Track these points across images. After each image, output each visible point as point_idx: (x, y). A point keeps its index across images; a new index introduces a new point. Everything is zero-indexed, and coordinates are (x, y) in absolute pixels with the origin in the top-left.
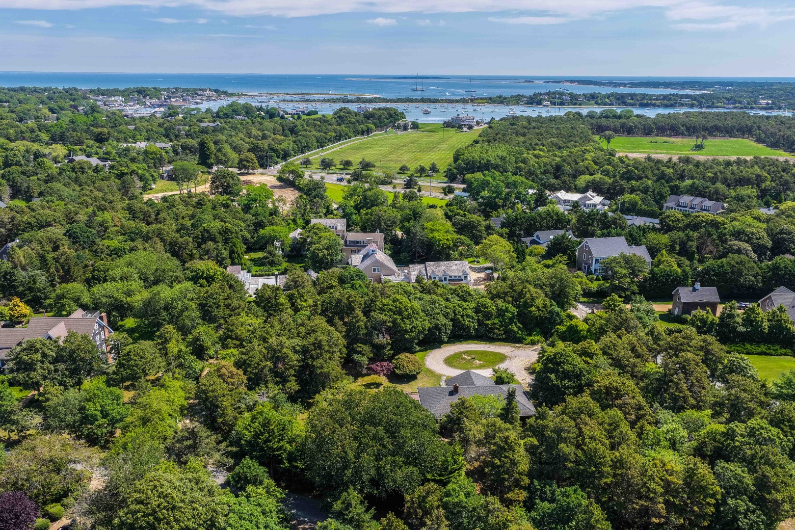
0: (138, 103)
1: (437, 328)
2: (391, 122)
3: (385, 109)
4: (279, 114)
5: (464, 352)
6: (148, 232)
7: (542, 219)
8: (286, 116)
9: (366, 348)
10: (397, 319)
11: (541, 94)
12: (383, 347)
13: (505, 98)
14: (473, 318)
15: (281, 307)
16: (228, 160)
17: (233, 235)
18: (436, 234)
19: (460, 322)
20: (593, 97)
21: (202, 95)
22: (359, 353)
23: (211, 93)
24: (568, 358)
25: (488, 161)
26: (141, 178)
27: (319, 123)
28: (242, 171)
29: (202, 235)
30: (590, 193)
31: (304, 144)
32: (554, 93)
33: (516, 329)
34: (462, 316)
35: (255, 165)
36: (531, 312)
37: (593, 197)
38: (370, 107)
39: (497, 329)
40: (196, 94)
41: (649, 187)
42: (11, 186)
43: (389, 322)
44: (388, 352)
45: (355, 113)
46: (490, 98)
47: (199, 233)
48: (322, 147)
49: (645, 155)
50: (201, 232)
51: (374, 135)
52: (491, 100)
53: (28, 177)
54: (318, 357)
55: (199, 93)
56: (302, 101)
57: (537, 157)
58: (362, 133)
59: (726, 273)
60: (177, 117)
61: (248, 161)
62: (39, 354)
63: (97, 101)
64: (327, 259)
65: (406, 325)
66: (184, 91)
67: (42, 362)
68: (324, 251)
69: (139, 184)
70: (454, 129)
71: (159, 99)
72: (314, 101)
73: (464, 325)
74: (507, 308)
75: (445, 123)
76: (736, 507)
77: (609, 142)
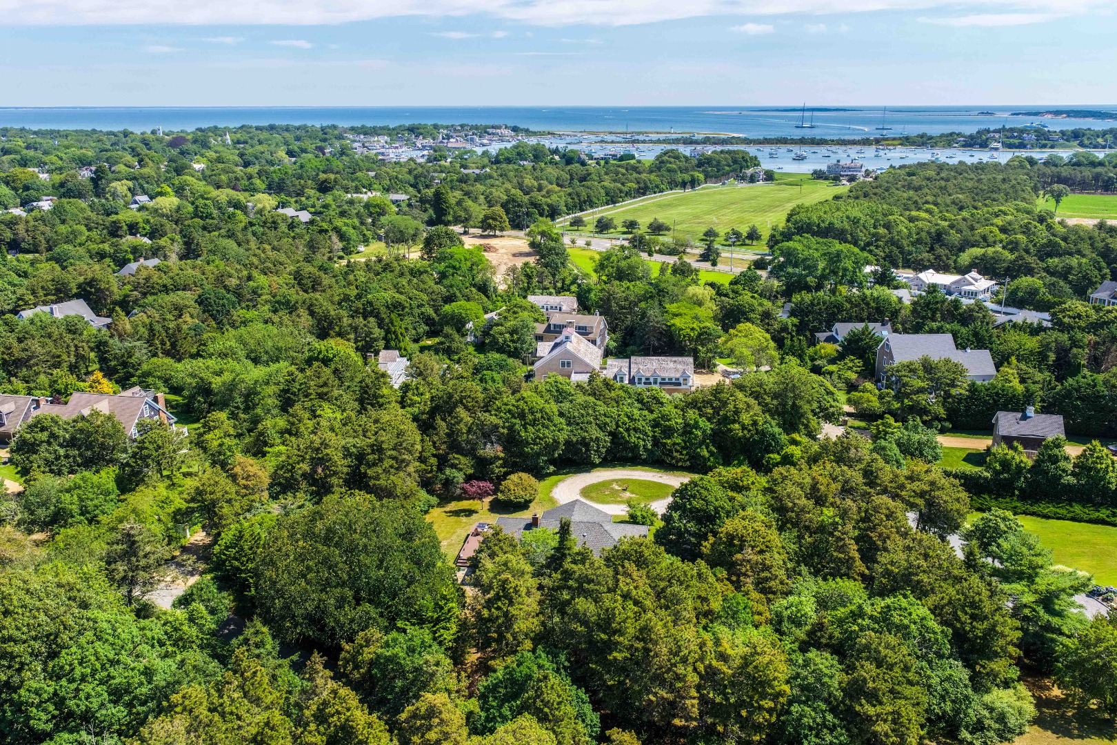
0: (406, 145)
1: (584, 443)
2: (734, 170)
3: (729, 152)
4: (579, 158)
5: (617, 481)
6: (297, 302)
7: (854, 305)
8: (590, 162)
9: (464, 461)
10: (515, 424)
11: (988, 131)
12: (491, 461)
13: (931, 138)
14: (646, 434)
15: (381, 400)
16: (470, 216)
17: (407, 310)
18: (677, 322)
19: (624, 438)
20: (1076, 135)
21: (493, 134)
22: (453, 466)
23: (506, 132)
24: (702, 491)
25: (830, 224)
26: (342, 237)
27: (624, 171)
28: (486, 233)
29: (364, 309)
30: (974, 274)
31: (584, 196)
32: (1012, 130)
33: (705, 453)
34: (628, 430)
35: (503, 225)
36: (731, 430)
37: (976, 280)
38: (709, 150)
39: (677, 451)
40: (486, 132)
41: (1071, 268)
42: (185, 243)
43: (503, 428)
44: (497, 469)
45: (685, 157)
46: (907, 138)
47: (361, 306)
48: (614, 202)
49: (1096, 222)
50: (363, 305)
51: (703, 188)
52: (906, 141)
53: (210, 232)
54: (374, 465)
55: (490, 131)
56: (626, 142)
57: (911, 219)
58: (684, 185)
59: (1098, 397)
60: (443, 163)
61: (495, 219)
62: (46, 434)
63: (355, 141)
64: (509, 346)
65: (528, 434)
66: (472, 128)
67: (49, 443)
68: (507, 335)
69: (339, 245)
70: (827, 182)
71: (434, 139)
72: (644, 142)
73: (628, 442)
74: (696, 422)
75: (815, 172)
76: (802, 716)
77: (1058, 202)
